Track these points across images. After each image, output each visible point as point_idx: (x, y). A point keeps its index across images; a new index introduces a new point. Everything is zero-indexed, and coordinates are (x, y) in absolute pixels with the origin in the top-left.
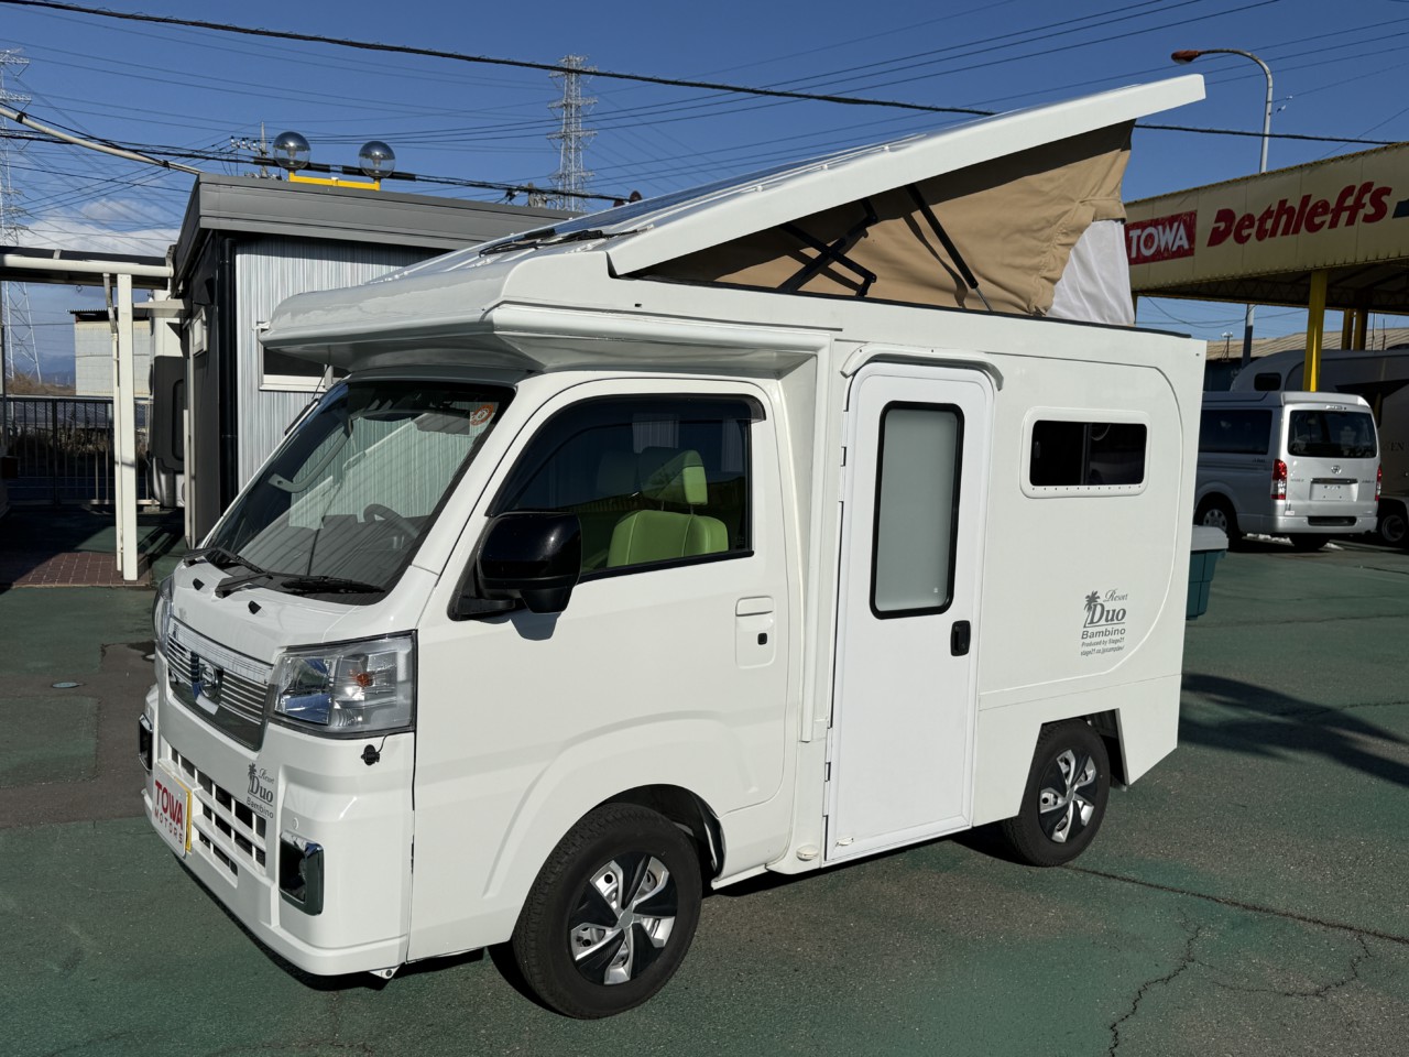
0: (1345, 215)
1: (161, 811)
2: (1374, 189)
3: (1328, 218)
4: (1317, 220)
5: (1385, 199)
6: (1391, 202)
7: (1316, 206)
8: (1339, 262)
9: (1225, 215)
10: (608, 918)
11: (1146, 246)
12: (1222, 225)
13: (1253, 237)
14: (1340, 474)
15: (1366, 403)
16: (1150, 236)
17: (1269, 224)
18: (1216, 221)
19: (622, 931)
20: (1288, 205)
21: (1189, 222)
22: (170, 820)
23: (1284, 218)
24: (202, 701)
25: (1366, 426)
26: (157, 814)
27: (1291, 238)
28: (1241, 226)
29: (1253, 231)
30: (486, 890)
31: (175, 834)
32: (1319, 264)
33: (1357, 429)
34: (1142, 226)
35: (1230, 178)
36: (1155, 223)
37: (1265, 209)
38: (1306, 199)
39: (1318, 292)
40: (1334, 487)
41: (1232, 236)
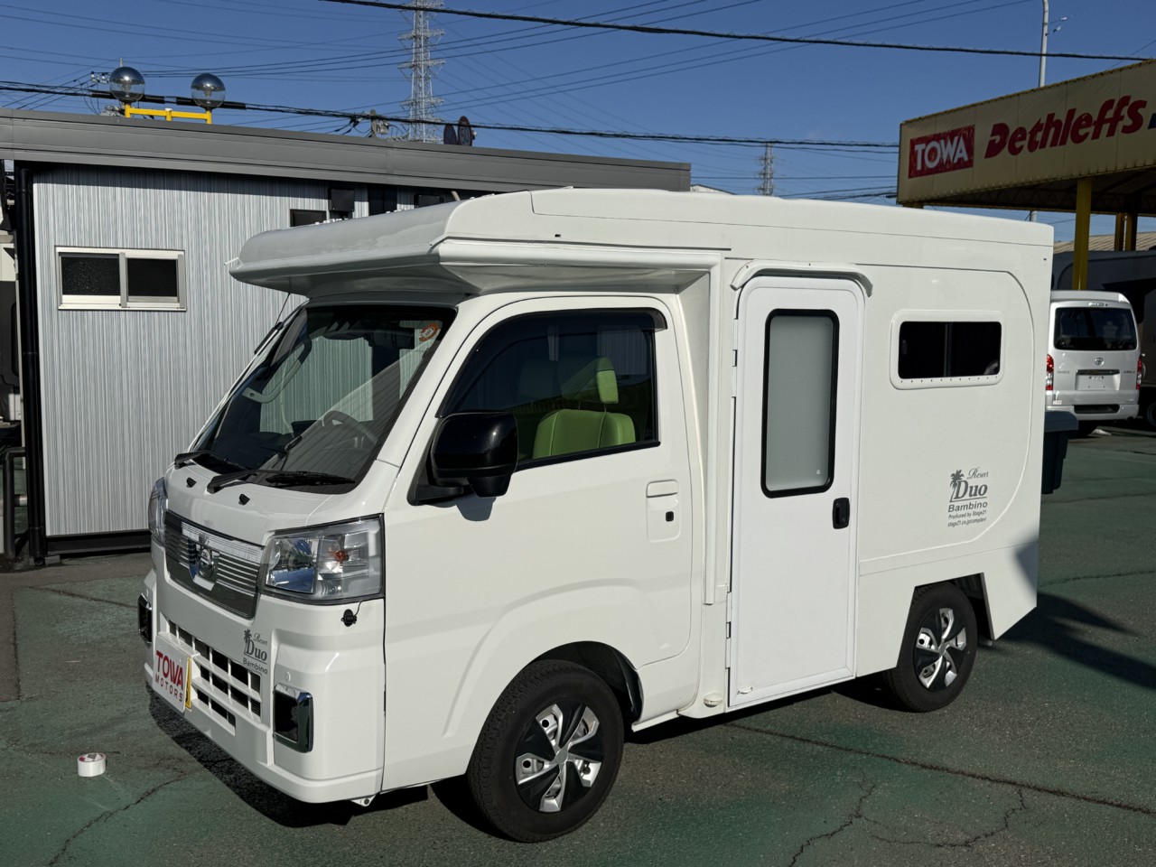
0: (1106, 127)
1: (161, 676)
2: (1131, 102)
3: (1091, 130)
4: (1082, 132)
5: (1140, 111)
6: (1146, 114)
7: (1080, 119)
8: (1102, 170)
9: (1000, 129)
10: (547, 753)
11: (930, 159)
12: (997, 138)
13: (1025, 149)
14: (1103, 366)
15: (1126, 300)
16: (933, 150)
17: (1039, 136)
18: (993, 134)
19: (558, 766)
20: (1055, 119)
21: (968, 136)
22: (171, 683)
23: (1052, 130)
24: (198, 580)
25: (1126, 321)
26: (157, 680)
27: (1058, 148)
28: (1014, 139)
29: (1025, 143)
30: (445, 731)
31: (176, 694)
32: (1084, 173)
33: (1119, 324)
34: (926, 140)
35: (1003, 95)
36: (937, 138)
37: (1035, 123)
38: (1071, 113)
39: (1083, 197)
40: (1098, 378)
41: (1006, 148)
